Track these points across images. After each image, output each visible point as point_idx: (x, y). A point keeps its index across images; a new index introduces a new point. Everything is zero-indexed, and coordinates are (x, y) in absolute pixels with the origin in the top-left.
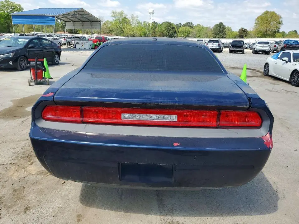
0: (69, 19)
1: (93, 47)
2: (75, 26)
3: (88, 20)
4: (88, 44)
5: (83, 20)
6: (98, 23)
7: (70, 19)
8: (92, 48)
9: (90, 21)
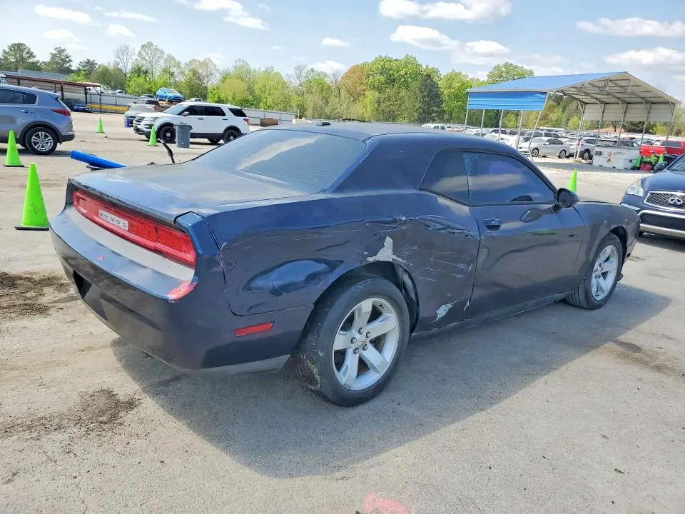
0: (593, 97)
1: (638, 165)
2: (604, 115)
3: (641, 100)
4: (624, 157)
5: (629, 100)
6: (666, 106)
7: (596, 99)
8: (634, 169)
9: (647, 102)
